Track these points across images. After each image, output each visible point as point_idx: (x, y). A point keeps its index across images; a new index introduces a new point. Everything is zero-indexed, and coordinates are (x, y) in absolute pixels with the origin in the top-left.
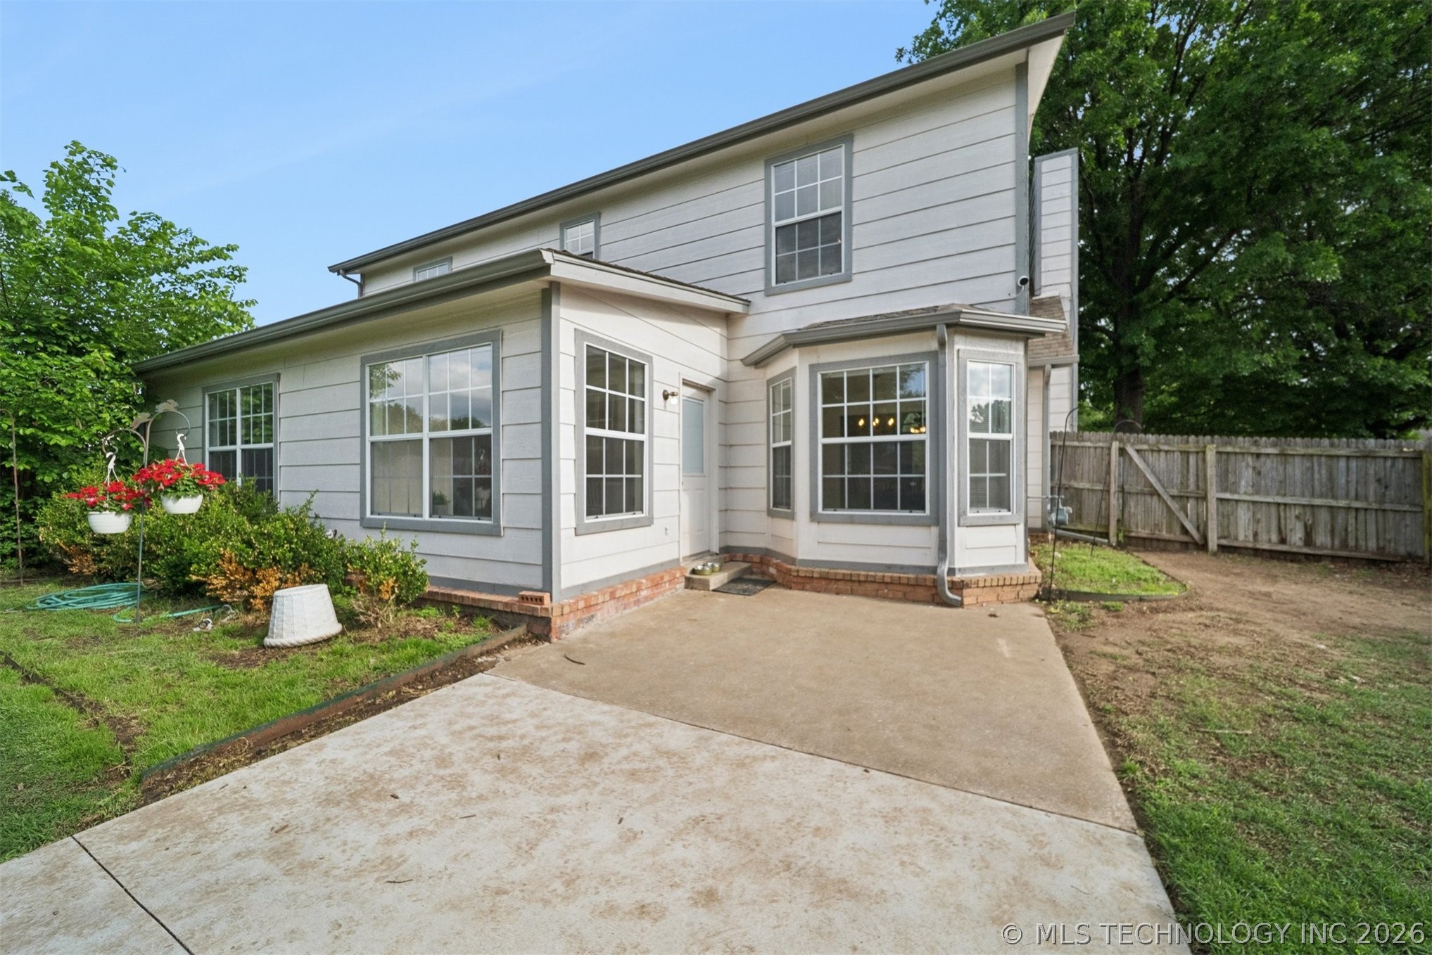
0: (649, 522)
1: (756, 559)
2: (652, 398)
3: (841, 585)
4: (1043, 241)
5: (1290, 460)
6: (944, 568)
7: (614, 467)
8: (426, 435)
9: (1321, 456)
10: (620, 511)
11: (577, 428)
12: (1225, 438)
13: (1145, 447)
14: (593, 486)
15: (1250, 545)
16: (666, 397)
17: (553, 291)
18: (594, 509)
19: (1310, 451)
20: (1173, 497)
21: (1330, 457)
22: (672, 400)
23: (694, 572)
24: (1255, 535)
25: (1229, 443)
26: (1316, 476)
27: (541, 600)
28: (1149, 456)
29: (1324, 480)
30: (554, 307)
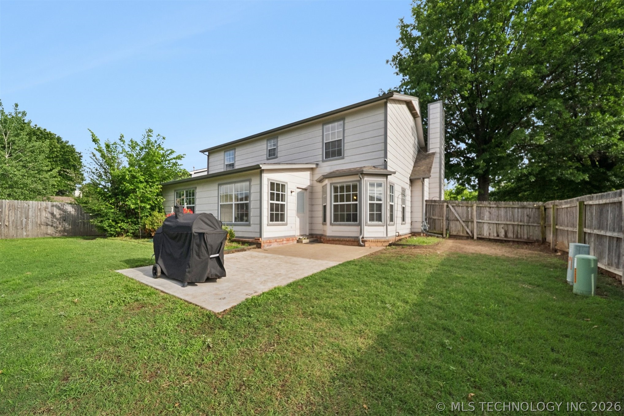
0: (286, 225)
1: (319, 237)
2: (287, 193)
3: (337, 242)
4: (430, 133)
5: (500, 209)
6: (361, 237)
7: (277, 210)
8: (234, 202)
9: (509, 208)
10: (279, 221)
11: (268, 201)
12: (480, 202)
13: (455, 205)
14: (272, 215)
15: (487, 237)
16: (292, 192)
17: (262, 171)
18: (272, 220)
19: (506, 206)
20: (464, 221)
21: (512, 208)
22: (293, 193)
23: (299, 239)
24: (490, 234)
25: (481, 204)
26: (508, 214)
27: (259, 239)
28: (456, 207)
29: (511, 215)
30: (263, 174)
